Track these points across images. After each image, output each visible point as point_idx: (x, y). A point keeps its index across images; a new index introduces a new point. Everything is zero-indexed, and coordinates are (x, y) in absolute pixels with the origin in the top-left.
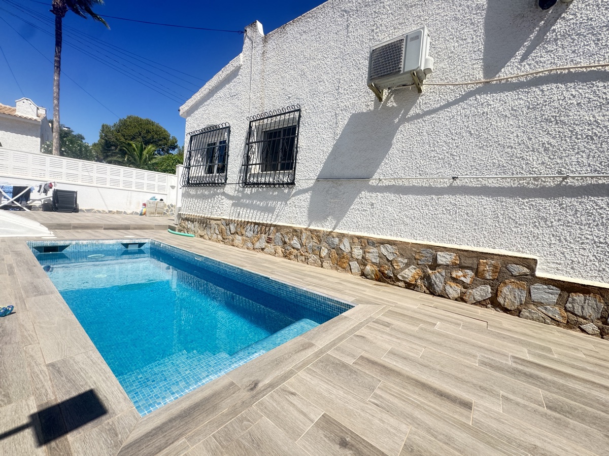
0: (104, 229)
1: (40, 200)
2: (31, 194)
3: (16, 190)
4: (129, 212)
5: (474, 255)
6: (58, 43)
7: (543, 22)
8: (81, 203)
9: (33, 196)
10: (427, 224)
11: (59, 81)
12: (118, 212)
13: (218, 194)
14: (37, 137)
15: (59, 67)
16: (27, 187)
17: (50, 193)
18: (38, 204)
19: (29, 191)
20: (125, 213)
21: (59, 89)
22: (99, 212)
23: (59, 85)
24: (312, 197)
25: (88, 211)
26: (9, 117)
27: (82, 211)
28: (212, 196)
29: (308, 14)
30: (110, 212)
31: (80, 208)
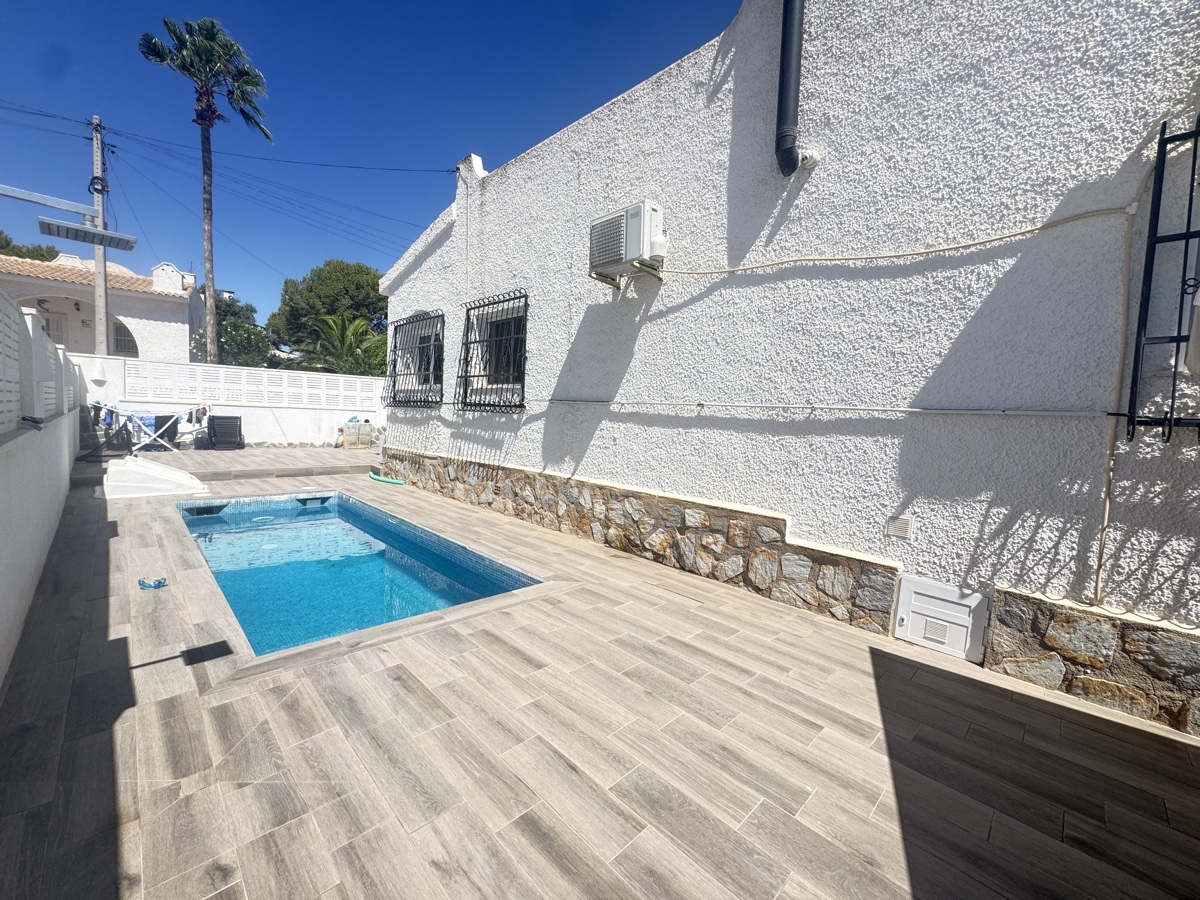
0: (277, 477)
1: (191, 433)
2: (179, 426)
3: (160, 421)
4: (318, 443)
5: (724, 514)
6: (207, 166)
7: (786, 193)
8: (249, 434)
9: (183, 427)
10: (676, 469)
11: (210, 231)
12: (302, 445)
13: (433, 418)
14: (184, 323)
15: (209, 209)
16: (173, 416)
17: (205, 423)
18: (188, 439)
19: (176, 422)
20: (312, 445)
21: (212, 245)
22: (274, 446)
23: (211, 238)
24: (545, 425)
25: (258, 445)
27: (250, 446)
28: (425, 421)
29: (533, 151)
30: (290, 445)
31: (246, 442)
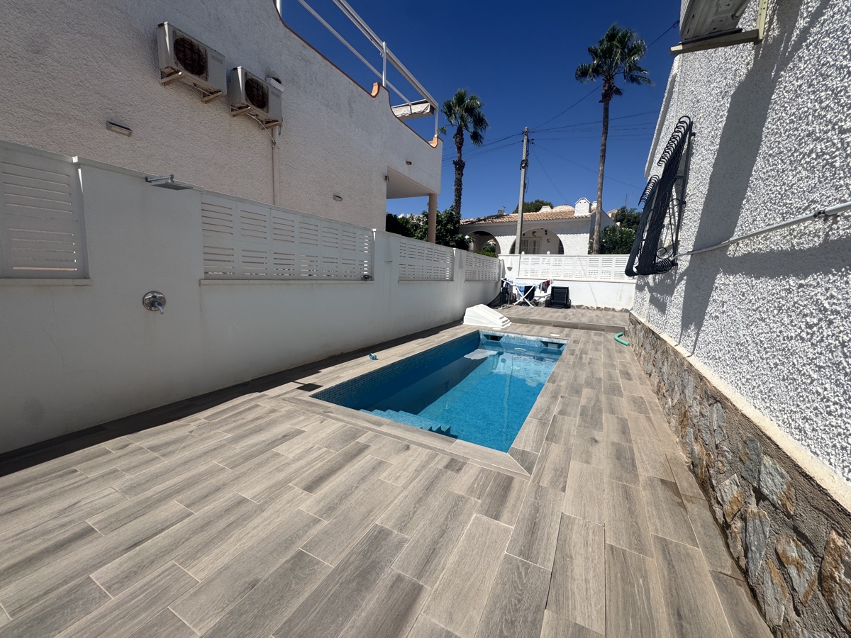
1: (544, 297)
2: (535, 292)
3: (527, 288)
4: (618, 308)
6: (606, 132)
8: (574, 299)
9: (538, 293)
11: (603, 170)
12: (606, 309)
14: (587, 233)
15: (604, 156)
16: (531, 287)
17: (549, 291)
18: (543, 300)
19: (534, 290)
20: (613, 310)
21: (603, 179)
22: (588, 308)
23: (603, 175)
24: (686, 288)
25: (579, 307)
26: (570, 220)
27: (573, 307)
28: (644, 288)
30: (598, 308)
31: (572, 304)
